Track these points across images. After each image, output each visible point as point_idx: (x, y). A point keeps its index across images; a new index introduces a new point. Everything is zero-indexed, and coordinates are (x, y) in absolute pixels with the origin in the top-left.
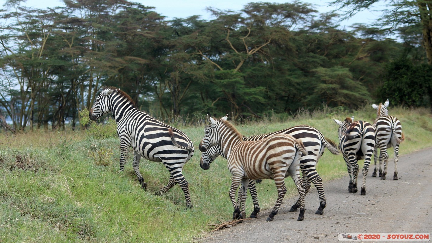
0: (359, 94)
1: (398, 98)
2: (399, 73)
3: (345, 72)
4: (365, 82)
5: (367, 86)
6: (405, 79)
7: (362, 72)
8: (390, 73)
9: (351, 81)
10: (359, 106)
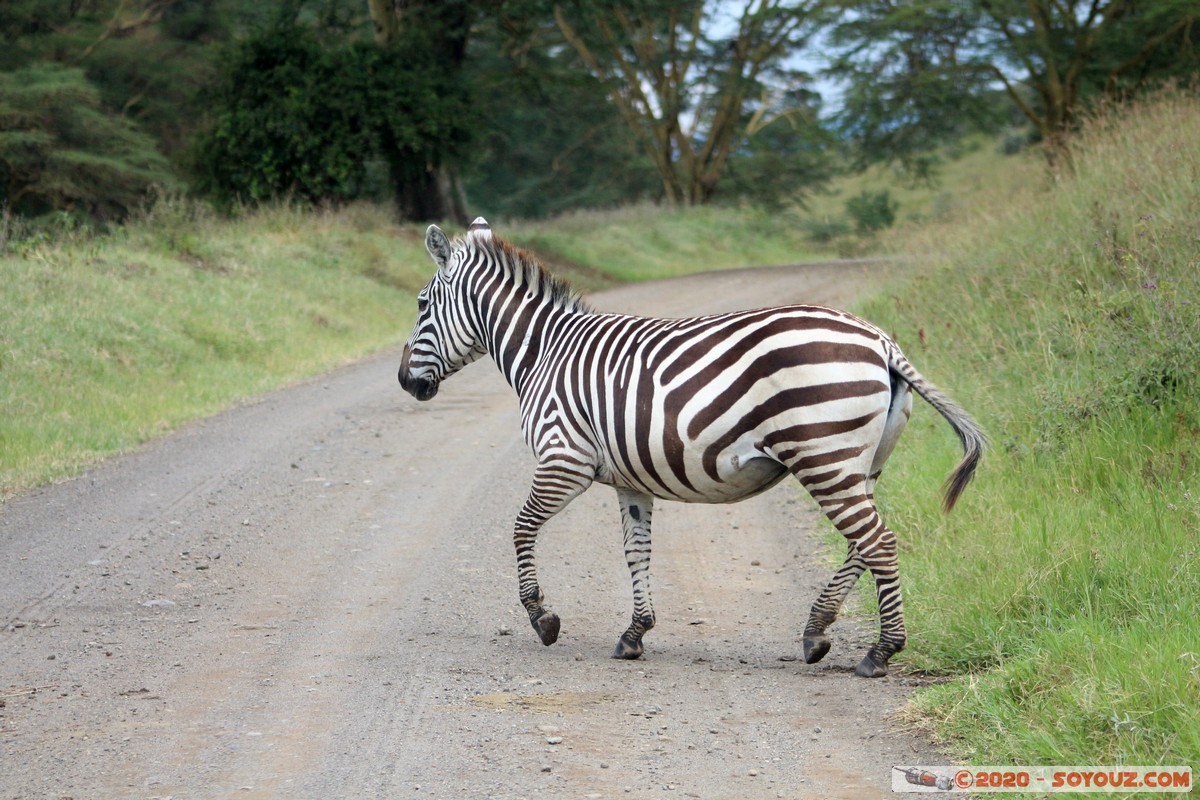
0: (129, 162)
1: (273, 172)
2: (272, 81)
3: (72, 84)
4: (146, 119)
5: (156, 132)
6: (296, 100)
7: (134, 81)
8: (240, 81)
9: (95, 115)
10: (129, 208)
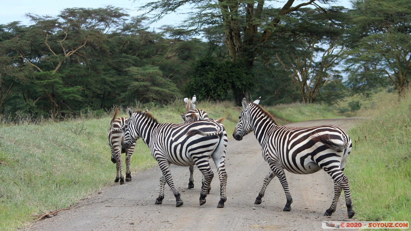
0: (169, 90)
1: (205, 93)
2: (205, 70)
3: (156, 70)
4: (174, 79)
5: (176, 83)
6: (211, 75)
7: (171, 70)
8: (197, 70)
9: (161, 78)
10: (169, 102)
